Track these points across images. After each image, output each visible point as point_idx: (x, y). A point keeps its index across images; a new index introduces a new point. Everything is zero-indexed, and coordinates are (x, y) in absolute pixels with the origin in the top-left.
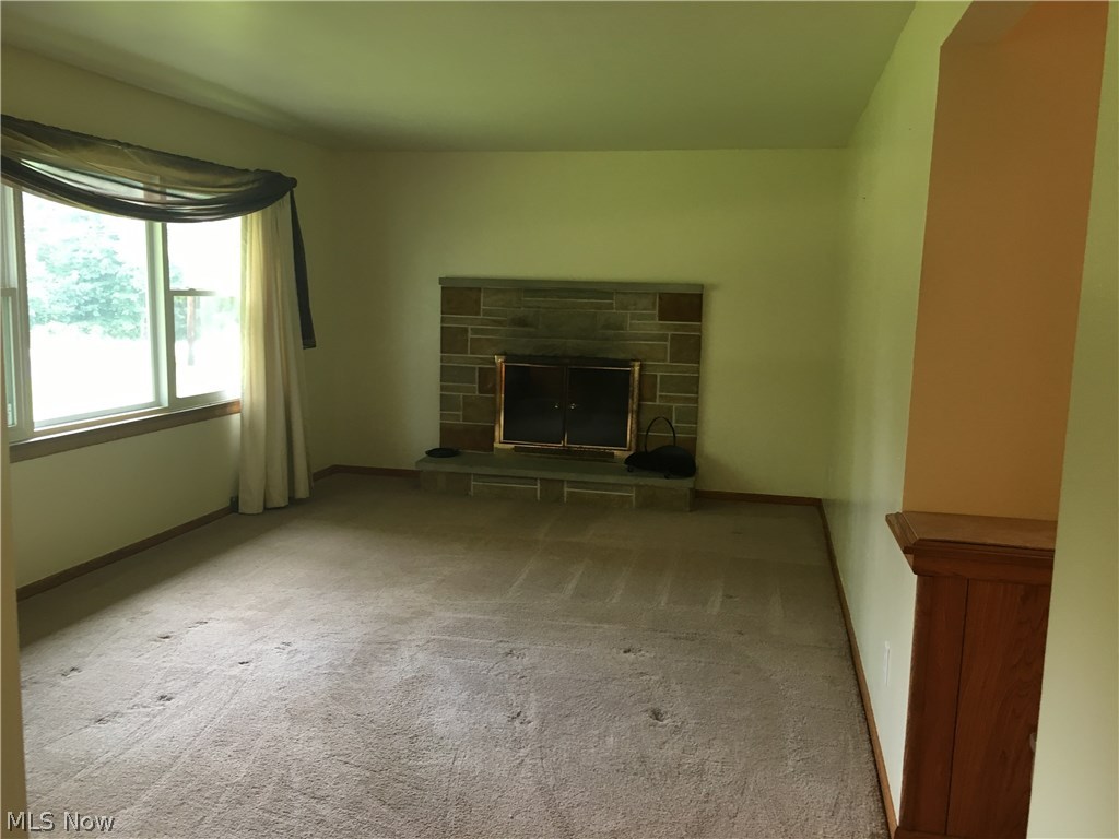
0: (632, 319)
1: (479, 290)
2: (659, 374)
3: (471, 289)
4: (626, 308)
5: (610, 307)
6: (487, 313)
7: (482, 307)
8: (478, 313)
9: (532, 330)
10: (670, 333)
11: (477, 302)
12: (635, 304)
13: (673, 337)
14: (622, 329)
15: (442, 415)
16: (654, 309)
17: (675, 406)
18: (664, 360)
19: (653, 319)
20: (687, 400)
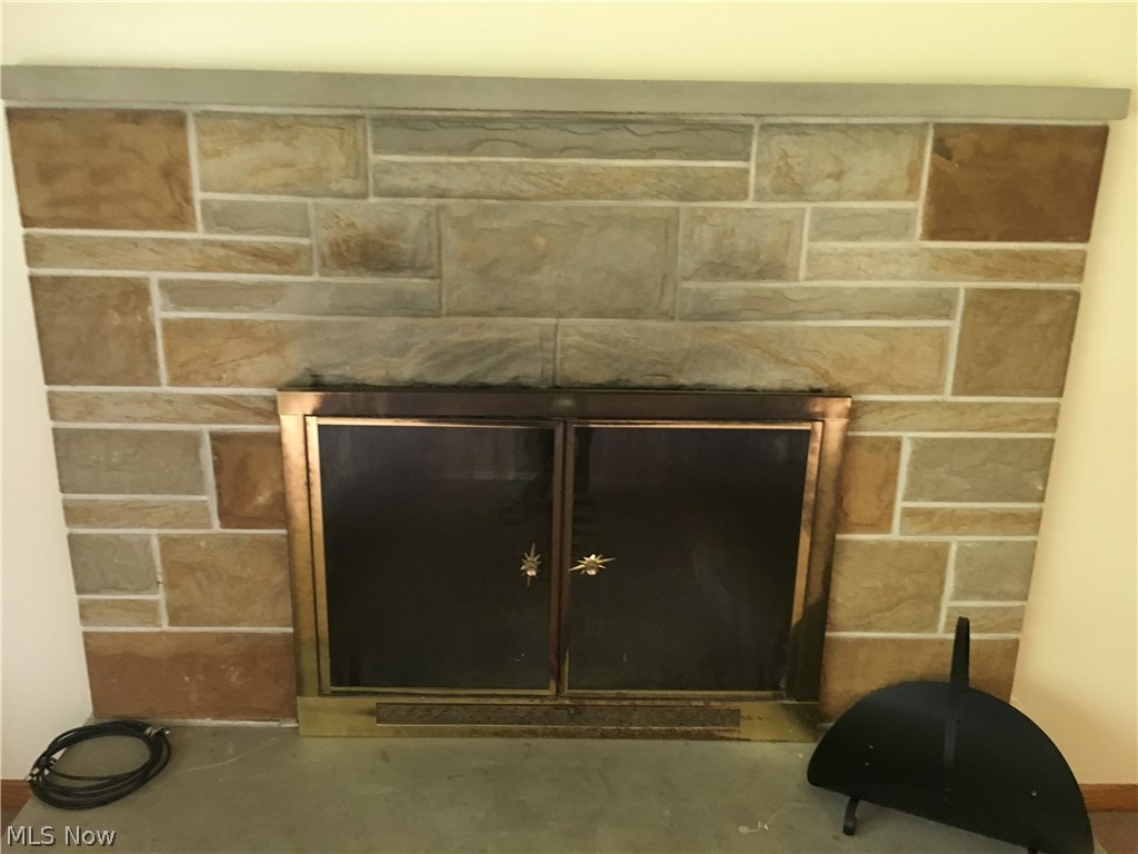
0: (819, 233)
1: (177, 121)
2: (908, 438)
3: (138, 117)
4: (799, 192)
5: (734, 187)
6: (220, 218)
7: (198, 195)
8: (181, 219)
9: (417, 283)
10: (963, 286)
11: (174, 173)
12: (838, 176)
13: (977, 301)
14: (779, 277)
15: (83, 607)
16: (911, 193)
17: (955, 542)
18: (935, 388)
19: (903, 233)
20: (1000, 521)
